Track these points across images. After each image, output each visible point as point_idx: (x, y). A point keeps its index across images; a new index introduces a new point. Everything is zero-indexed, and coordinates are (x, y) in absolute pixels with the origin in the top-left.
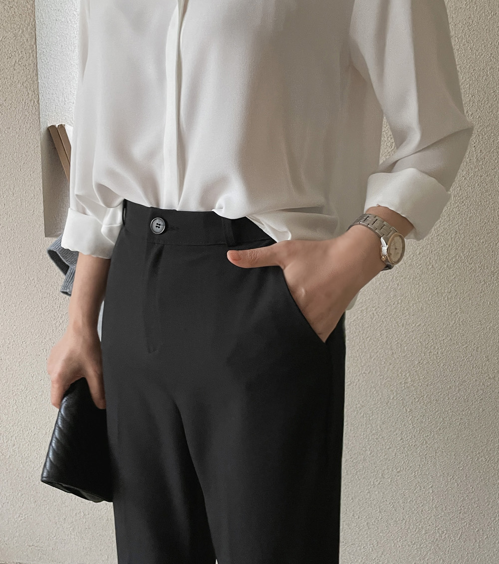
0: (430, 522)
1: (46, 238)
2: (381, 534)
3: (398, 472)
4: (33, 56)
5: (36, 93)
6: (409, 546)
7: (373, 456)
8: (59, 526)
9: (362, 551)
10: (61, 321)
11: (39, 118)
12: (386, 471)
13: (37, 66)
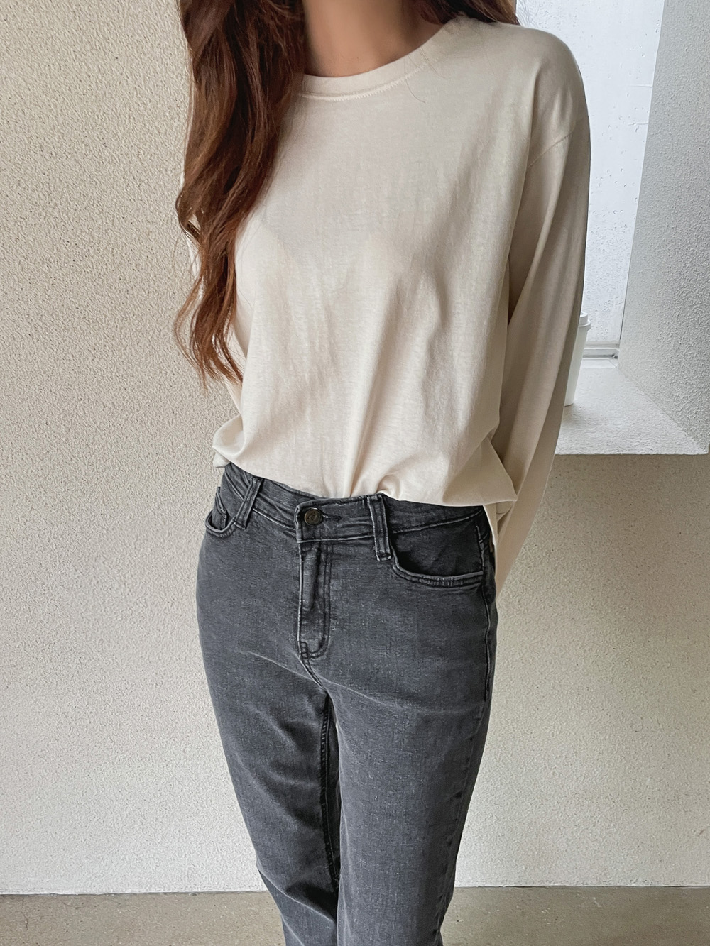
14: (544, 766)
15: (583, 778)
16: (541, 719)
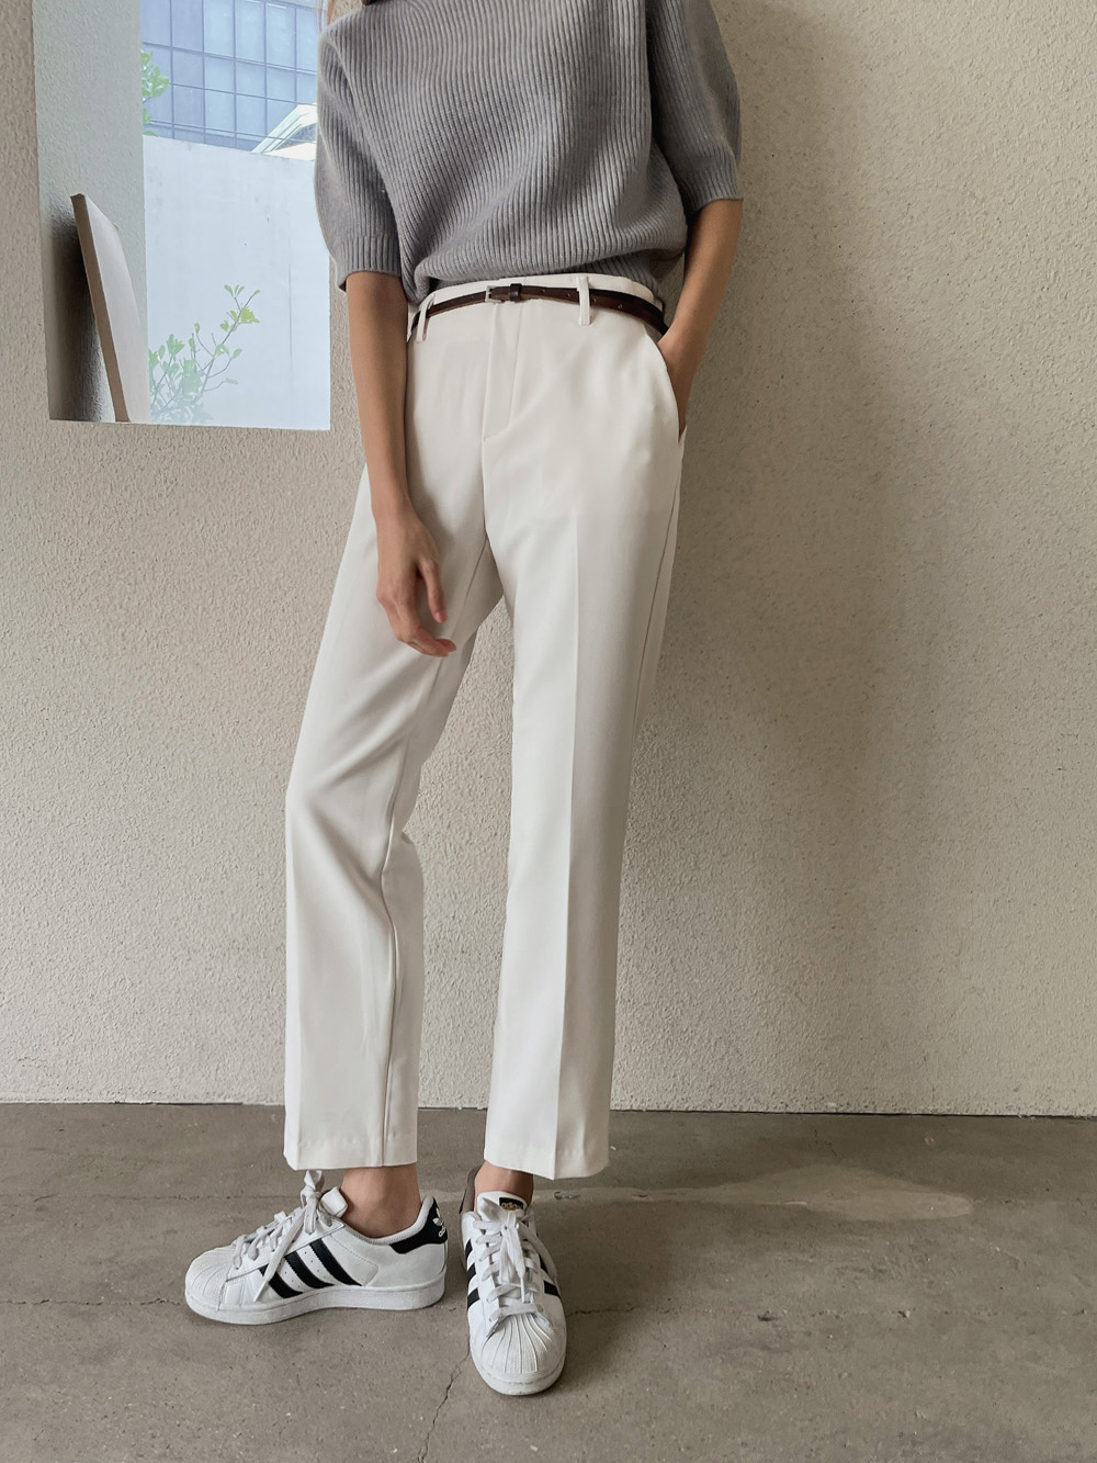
0: (782, 949)
1: (53, 421)
2: (697, 981)
3: (724, 856)
4: (27, 62)
5: (32, 135)
6: (746, 999)
7: (677, 828)
8: (79, 1012)
9: (664, 1015)
10: (83, 589)
11: (38, 183)
12: (702, 856)
13: (33, 82)
14: (184, 895)
15: (239, 915)
16: (174, 817)
